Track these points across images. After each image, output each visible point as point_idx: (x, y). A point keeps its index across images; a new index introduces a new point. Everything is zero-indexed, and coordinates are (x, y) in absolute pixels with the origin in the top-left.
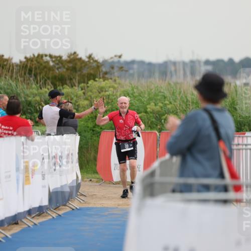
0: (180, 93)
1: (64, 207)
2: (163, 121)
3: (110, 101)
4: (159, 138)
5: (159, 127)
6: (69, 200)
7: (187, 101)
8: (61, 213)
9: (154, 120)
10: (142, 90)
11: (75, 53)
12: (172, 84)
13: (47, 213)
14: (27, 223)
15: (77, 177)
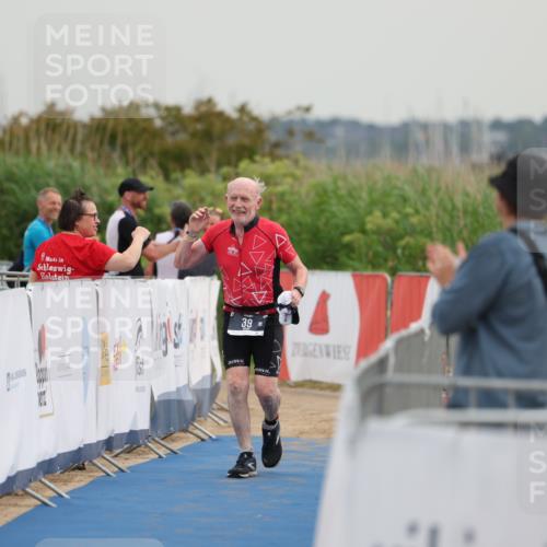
0: (438, 190)
1: (182, 434)
2: (399, 251)
3: (285, 206)
4: (392, 288)
5: (390, 264)
6: (193, 419)
7: (454, 207)
8: (176, 446)
9: (380, 249)
10: (355, 183)
11: (210, 101)
12: (421, 170)
13: (147, 446)
14: (104, 468)
15: (213, 370)
